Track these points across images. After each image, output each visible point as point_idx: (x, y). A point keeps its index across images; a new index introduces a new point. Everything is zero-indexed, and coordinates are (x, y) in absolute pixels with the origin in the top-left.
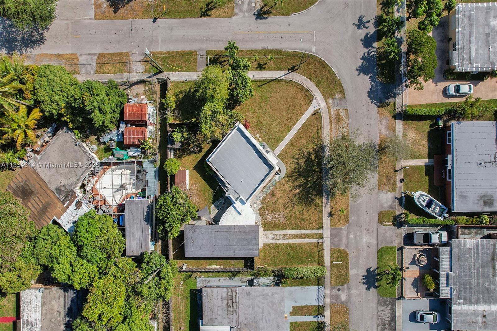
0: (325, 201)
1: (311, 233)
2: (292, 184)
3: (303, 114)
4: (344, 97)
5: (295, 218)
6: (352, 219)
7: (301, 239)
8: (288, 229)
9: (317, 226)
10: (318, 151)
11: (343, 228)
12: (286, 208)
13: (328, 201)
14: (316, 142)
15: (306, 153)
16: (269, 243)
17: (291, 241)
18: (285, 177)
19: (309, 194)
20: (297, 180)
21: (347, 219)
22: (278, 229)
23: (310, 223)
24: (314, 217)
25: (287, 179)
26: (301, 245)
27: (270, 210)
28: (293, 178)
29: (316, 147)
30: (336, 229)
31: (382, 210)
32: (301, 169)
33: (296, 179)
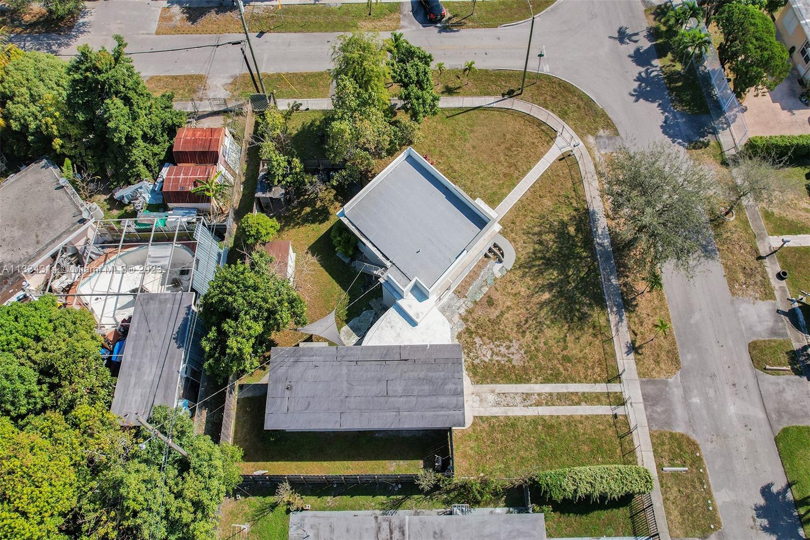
0: (613, 318)
1: (592, 390)
2: (531, 283)
3: (539, 159)
4: (617, 134)
5: (548, 353)
6: (686, 359)
7: (569, 405)
8: (533, 380)
9: (605, 376)
10: (581, 220)
11: (669, 380)
12: (524, 332)
13: (621, 317)
14: (575, 204)
15: (555, 223)
16: (487, 414)
17: (545, 411)
18: (515, 268)
19: (575, 303)
20: (542, 273)
21: (674, 358)
22: (510, 381)
23: (587, 368)
24: (594, 354)
25: (519, 273)
26: (570, 421)
27: (484, 335)
28: (534, 270)
29: (575, 213)
30: (653, 382)
31: (754, 339)
32: (548, 251)
33: (540, 272)
